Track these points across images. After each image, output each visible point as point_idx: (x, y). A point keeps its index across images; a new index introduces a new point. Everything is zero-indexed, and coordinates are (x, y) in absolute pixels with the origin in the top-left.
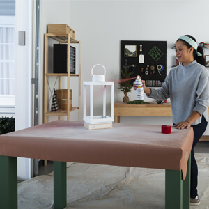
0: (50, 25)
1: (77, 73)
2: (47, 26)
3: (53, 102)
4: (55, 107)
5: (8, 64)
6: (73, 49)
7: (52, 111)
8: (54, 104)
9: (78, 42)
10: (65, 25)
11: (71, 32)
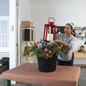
0: (23, 21)
1: (34, 40)
2: (22, 22)
3: (24, 52)
4: (25, 54)
5: (6, 35)
6: (32, 31)
7: (24, 56)
8: (25, 53)
9: (34, 28)
10: (29, 21)
11: (31, 24)
